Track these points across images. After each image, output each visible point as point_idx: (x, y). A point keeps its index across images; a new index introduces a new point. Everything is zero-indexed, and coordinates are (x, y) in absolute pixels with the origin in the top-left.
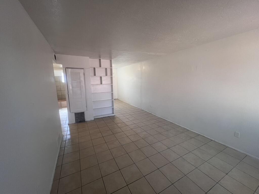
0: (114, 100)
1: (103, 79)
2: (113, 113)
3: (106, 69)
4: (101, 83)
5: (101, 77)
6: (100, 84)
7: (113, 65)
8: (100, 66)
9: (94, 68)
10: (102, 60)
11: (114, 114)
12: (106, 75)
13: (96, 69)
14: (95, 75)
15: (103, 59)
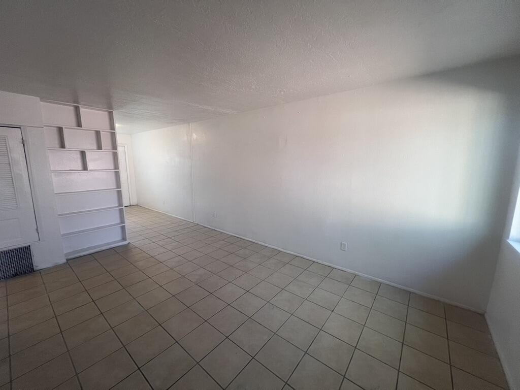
0: (123, 207)
1: (89, 156)
2: (124, 239)
3: (98, 133)
4: (85, 168)
5: (83, 154)
6: (80, 168)
7: (117, 125)
8: (79, 124)
9: (60, 130)
10: (83, 110)
11: (126, 240)
12: (99, 147)
13: (65, 132)
14: (62, 145)
15: (88, 108)
